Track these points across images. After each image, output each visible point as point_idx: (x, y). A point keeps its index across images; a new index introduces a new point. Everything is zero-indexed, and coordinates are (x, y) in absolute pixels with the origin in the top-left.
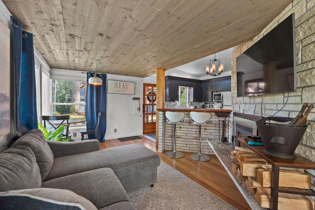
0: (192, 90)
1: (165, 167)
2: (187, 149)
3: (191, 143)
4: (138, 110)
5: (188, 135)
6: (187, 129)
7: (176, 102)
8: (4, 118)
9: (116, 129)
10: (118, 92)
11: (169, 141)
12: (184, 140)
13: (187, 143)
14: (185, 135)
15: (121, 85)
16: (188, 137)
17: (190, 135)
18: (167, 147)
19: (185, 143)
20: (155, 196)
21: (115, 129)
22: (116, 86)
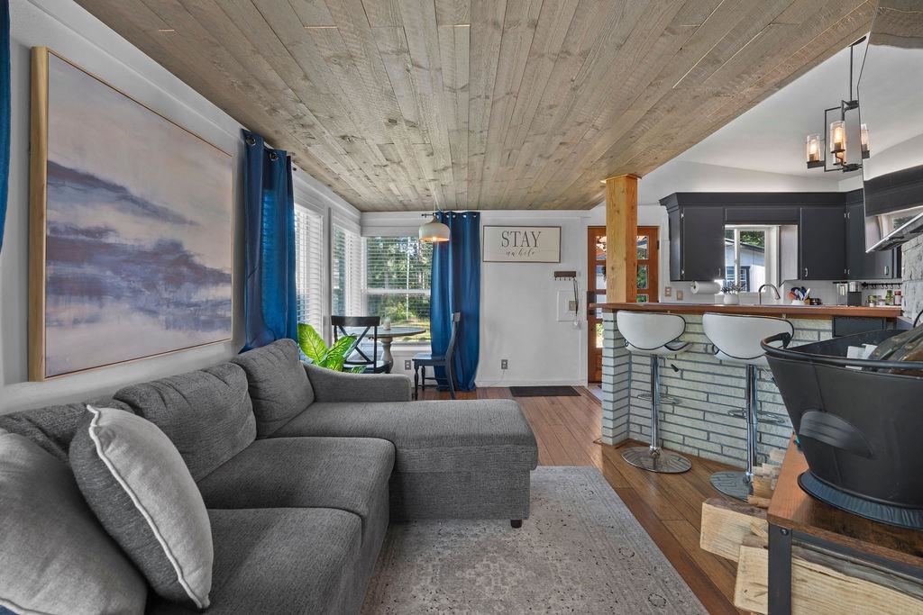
0: (792, 234)
1: (590, 488)
2: (710, 451)
3: (725, 430)
4: (570, 308)
5: (712, 398)
6: (709, 378)
7: (716, 281)
8: (219, 313)
9: (506, 361)
10: (511, 258)
11: (641, 410)
12: (700, 415)
13: (710, 427)
14: (703, 396)
15: (520, 238)
16: (715, 408)
17: (720, 399)
18: (637, 429)
19: (703, 425)
20: (506, 553)
21: (503, 361)
22: (505, 242)
